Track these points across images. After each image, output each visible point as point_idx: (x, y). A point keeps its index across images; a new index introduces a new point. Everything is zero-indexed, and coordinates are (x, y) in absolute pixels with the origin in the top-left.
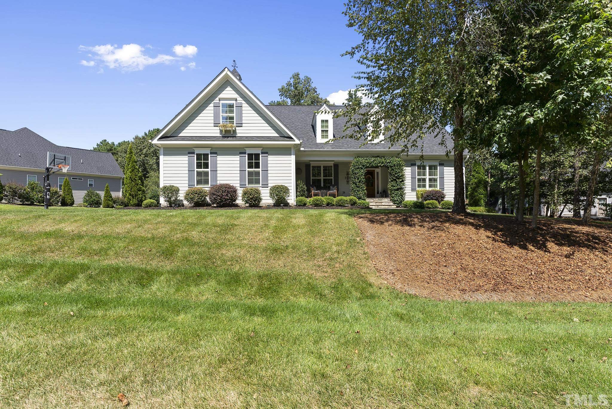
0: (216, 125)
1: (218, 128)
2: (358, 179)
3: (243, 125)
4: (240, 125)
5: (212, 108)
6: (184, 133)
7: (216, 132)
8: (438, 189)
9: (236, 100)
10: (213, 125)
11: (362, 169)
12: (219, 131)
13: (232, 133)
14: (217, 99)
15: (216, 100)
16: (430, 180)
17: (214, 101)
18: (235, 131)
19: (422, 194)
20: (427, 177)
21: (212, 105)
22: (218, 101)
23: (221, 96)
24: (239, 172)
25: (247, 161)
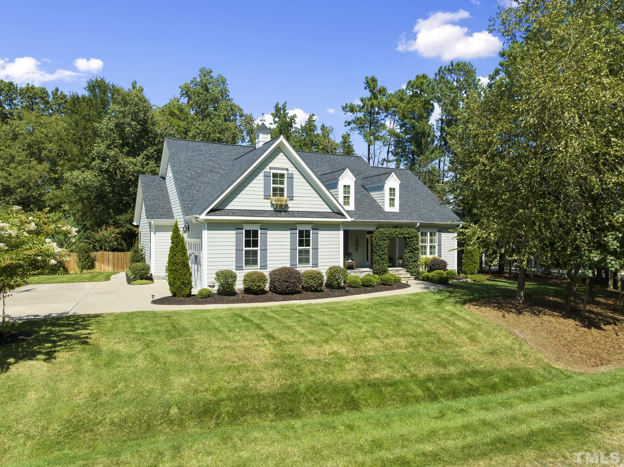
0: (266, 197)
1: (269, 201)
2: (383, 251)
3: (294, 198)
4: (291, 198)
5: (263, 178)
6: (231, 206)
7: (266, 205)
8: (436, 255)
9: (287, 170)
10: (263, 197)
11: (385, 240)
12: (270, 205)
13: (283, 207)
14: (268, 167)
15: (267, 169)
16: (431, 247)
17: (265, 170)
18: (286, 206)
19: (426, 263)
20: (428, 245)
21: (262, 174)
22: (269, 170)
23: (272, 165)
24: (289, 251)
25: (298, 239)
